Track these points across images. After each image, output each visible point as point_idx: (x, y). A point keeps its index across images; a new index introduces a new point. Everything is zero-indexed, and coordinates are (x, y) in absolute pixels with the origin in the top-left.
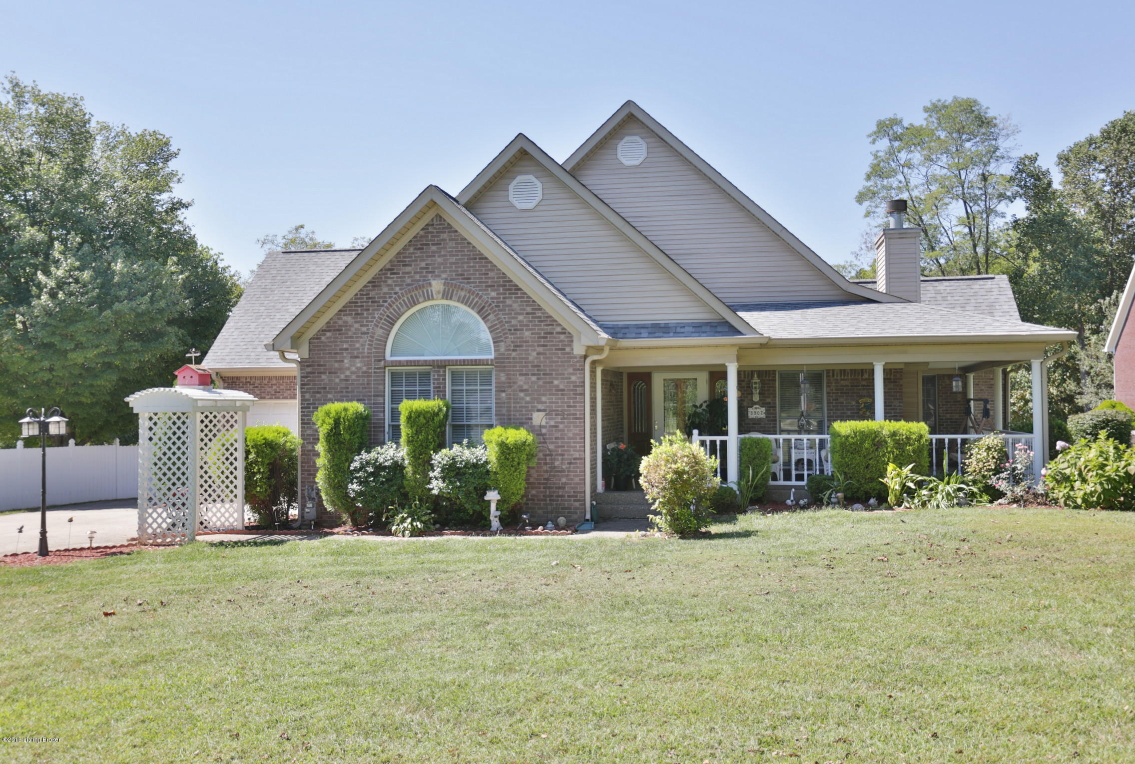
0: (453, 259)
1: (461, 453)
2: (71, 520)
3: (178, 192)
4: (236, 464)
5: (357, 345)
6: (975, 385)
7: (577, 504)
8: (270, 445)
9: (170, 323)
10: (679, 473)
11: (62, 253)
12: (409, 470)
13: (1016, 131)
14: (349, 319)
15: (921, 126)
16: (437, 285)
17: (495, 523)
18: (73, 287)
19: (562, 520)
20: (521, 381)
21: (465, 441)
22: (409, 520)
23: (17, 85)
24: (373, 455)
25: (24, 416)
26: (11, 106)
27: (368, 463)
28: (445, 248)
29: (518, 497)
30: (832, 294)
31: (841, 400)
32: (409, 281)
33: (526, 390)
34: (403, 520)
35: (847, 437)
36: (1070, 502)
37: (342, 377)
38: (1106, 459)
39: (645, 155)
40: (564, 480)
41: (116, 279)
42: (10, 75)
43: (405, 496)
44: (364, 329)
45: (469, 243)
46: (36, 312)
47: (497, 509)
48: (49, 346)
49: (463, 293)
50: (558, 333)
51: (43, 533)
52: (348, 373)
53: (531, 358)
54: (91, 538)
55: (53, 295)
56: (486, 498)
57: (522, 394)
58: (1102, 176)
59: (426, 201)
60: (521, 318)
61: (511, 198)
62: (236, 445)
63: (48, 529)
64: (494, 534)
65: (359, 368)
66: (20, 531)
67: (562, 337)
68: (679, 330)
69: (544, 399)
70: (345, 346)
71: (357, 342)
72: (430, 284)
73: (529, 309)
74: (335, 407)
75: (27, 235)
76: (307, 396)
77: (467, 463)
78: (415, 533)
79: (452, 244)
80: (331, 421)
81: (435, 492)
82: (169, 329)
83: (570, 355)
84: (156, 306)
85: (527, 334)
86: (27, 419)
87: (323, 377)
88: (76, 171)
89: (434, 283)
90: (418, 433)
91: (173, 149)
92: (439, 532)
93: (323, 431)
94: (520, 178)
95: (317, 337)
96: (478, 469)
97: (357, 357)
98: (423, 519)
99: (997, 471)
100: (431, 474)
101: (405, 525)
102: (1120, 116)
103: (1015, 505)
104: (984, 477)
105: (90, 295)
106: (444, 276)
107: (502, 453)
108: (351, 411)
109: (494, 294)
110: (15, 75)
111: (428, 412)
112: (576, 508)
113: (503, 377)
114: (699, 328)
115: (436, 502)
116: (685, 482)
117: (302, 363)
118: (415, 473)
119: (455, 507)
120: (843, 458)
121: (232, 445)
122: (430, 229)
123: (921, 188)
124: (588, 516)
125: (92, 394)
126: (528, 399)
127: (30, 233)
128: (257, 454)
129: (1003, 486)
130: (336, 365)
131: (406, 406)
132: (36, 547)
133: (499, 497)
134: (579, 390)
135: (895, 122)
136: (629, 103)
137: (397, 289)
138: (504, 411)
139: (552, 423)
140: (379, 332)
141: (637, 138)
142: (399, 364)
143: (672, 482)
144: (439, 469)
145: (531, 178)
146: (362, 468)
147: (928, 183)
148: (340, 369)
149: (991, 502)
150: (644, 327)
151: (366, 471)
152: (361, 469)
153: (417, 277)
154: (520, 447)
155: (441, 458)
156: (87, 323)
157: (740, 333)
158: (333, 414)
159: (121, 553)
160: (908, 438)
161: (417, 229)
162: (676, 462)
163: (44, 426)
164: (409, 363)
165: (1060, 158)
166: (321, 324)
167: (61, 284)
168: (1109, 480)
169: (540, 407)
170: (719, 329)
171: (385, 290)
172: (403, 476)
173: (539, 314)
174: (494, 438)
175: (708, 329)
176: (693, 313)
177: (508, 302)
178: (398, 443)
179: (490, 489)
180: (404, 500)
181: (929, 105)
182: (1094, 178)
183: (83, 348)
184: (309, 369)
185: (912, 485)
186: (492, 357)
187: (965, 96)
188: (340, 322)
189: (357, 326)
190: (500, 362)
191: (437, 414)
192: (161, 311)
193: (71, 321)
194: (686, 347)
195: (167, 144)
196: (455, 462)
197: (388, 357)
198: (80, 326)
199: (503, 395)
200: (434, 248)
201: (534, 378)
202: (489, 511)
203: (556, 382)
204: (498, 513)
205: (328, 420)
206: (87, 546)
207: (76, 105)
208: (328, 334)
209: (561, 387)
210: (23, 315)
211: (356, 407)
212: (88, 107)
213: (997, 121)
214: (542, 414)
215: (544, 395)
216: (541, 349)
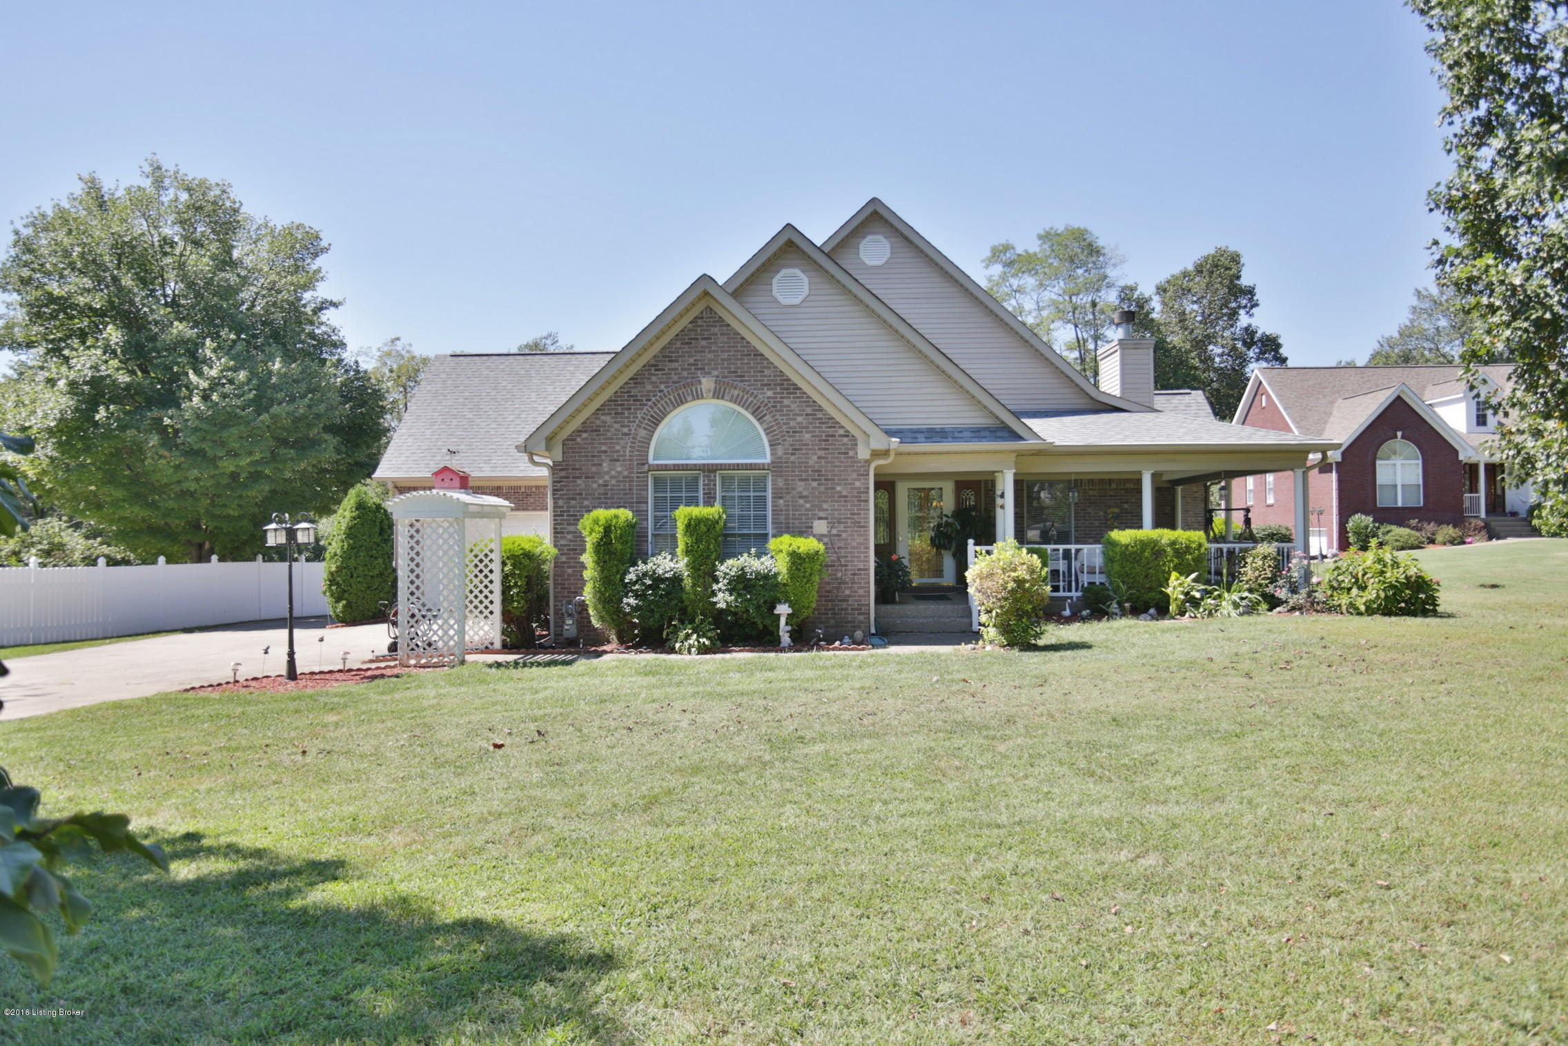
0: (725, 355)
1: (750, 563)
2: (321, 640)
3: (323, 291)
4: (491, 577)
5: (618, 448)
6: (1183, 497)
7: (861, 618)
8: (528, 555)
9: (328, 429)
10: (1019, 582)
11: (214, 351)
12: (688, 582)
13: (1123, 261)
14: (608, 419)
15: (1035, 254)
16: (707, 383)
17: (786, 639)
18: (228, 388)
19: (859, 634)
20: (800, 486)
21: (753, 550)
22: (695, 636)
23: (159, 168)
24: (650, 566)
25: (271, 522)
26: (150, 190)
27: (645, 574)
28: (715, 343)
29: (810, 611)
30: (1079, 402)
31: (1089, 510)
32: (675, 378)
33: (806, 497)
34: (688, 637)
35: (1127, 546)
36: (1353, 610)
37: (601, 481)
38: (1385, 566)
39: (888, 255)
40: (847, 592)
41: (274, 380)
42: (150, 157)
43: (683, 611)
44: (625, 430)
45: (743, 338)
46: (187, 415)
47: (787, 624)
48: (200, 453)
49: (736, 392)
50: (841, 436)
51: (291, 654)
52: (607, 478)
53: (811, 463)
54: (344, 660)
55: (206, 397)
56: (776, 612)
57: (801, 501)
58: (1195, 307)
59: (698, 291)
60: (800, 419)
61: (775, 293)
62: (492, 556)
63: (296, 649)
64: (782, 650)
65: (620, 473)
66: (266, 652)
67: (845, 440)
68: (956, 435)
69: (825, 506)
70: (603, 448)
71: (618, 444)
72: (700, 382)
73: (809, 410)
74: (602, 514)
75: (175, 331)
76: (561, 503)
77: (758, 573)
78: (703, 650)
79: (725, 339)
80: (601, 529)
81: (722, 605)
82: (326, 436)
83: (854, 459)
84: (315, 410)
85: (807, 436)
86: (273, 526)
87: (579, 481)
88: (225, 262)
89: (704, 380)
90: (698, 541)
91: (324, 244)
92: (725, 651)
93: (590, 541)
94: (784, 272)
95: (571, 438)
96: (767, 579)
97: (617, 460)
98: (709, 634)
99: (1273, 580)
100: (715, 587)
101: (691, 642)
102: (1212, 251)
103: (1298, 613)
104: (1260, 585)
105: (246, 397)
106: (715, 373)
107: (793, 563)
108: (622, 518)
109: (770, 393)
110: (155, 158)
111: (708, 519)
112: (860, 622)
113: (781, 483)
114: (978, 433)
115: (718, 617)
116: (1025, 591)
117: (554, 469)
118: (694, 585)
119: (741, 622)
120: (1123, 567)
121: (486, 555)
122: (700, 322)
123: (1034, 314)
124: (873, 631)
125: (239, 506)
126: (808, 506)
127: (180, 328)
128: (514, 565)
129: (1282, 594)
130: (594, 469)
131: (683, 514)
132: (283, 671)
133: (790, 611)
134: (863, 497)
135: (1007, 248)
136: (874, 200)
137: (662, 387)
138: (782, 518)
139: (834, 531)
140: (643, 433)
141: (880, 237)
142: (666, 468)
143: (1013, 591)
144: (726, 581)
145: (797, 271)
146: (639, 579)
147: (1039, 309)
148: (598, 473)
149: (1270, 610)
150: (919, 431)
151: (644, 584)
152: (636, 582)
153: (685, 373)
154: (813, 557)
155: (728, 567)
156: (242, 428)
157: (1020, 438)
158: (602, 522)
159: (382, 676)
160: (1188, 547)
161: (684, 322)
162: (1015, 570)
163: (291, 534)
164: (676, 467)
165: (1158, 288)
166: (576, 424)
167: (215, 384)
168: (1392, 586)
169: (822, 514)
170: (999, 434)
171: (649, 387)
172: (682, 589)
173: (819, 415)
174: (785, 547)
175: (987, 434)
176: (970, 417)
177: (786, 402)
178: (673, 554)
179: (780, 602)
180: (686, 617)
181: (1042, 232)
182: (1188, 310)
183: (236, 455)
184: (563, 474)
185: (1198, 595)
186: (768, 460)
187: (1076, 225)
188: (598, 422)
189: (616, 426)
190: (777, 467)
191: (717, 522)
192: (318, 416)
193: (224, 426)
194: (964, 453)
195: (318, 238)
196: (744, 573)
197: (651, 461)
198: (234, 431)
199: (781, 501)
200: (704, 343)
201: (815, 484)
202: (778, 626)
203: (838, 488)
204: (789, 628)
205: (597, 528)
206: (341, 667)
207: (224, 192)
208: (584, 435)
209: (844, 493)
210: (171, 418)
211: (625, 514)
212: (236, 193)
213: (1106, 251)
214: (824, 523)
215: (826, 502)
216: (822, 453)
